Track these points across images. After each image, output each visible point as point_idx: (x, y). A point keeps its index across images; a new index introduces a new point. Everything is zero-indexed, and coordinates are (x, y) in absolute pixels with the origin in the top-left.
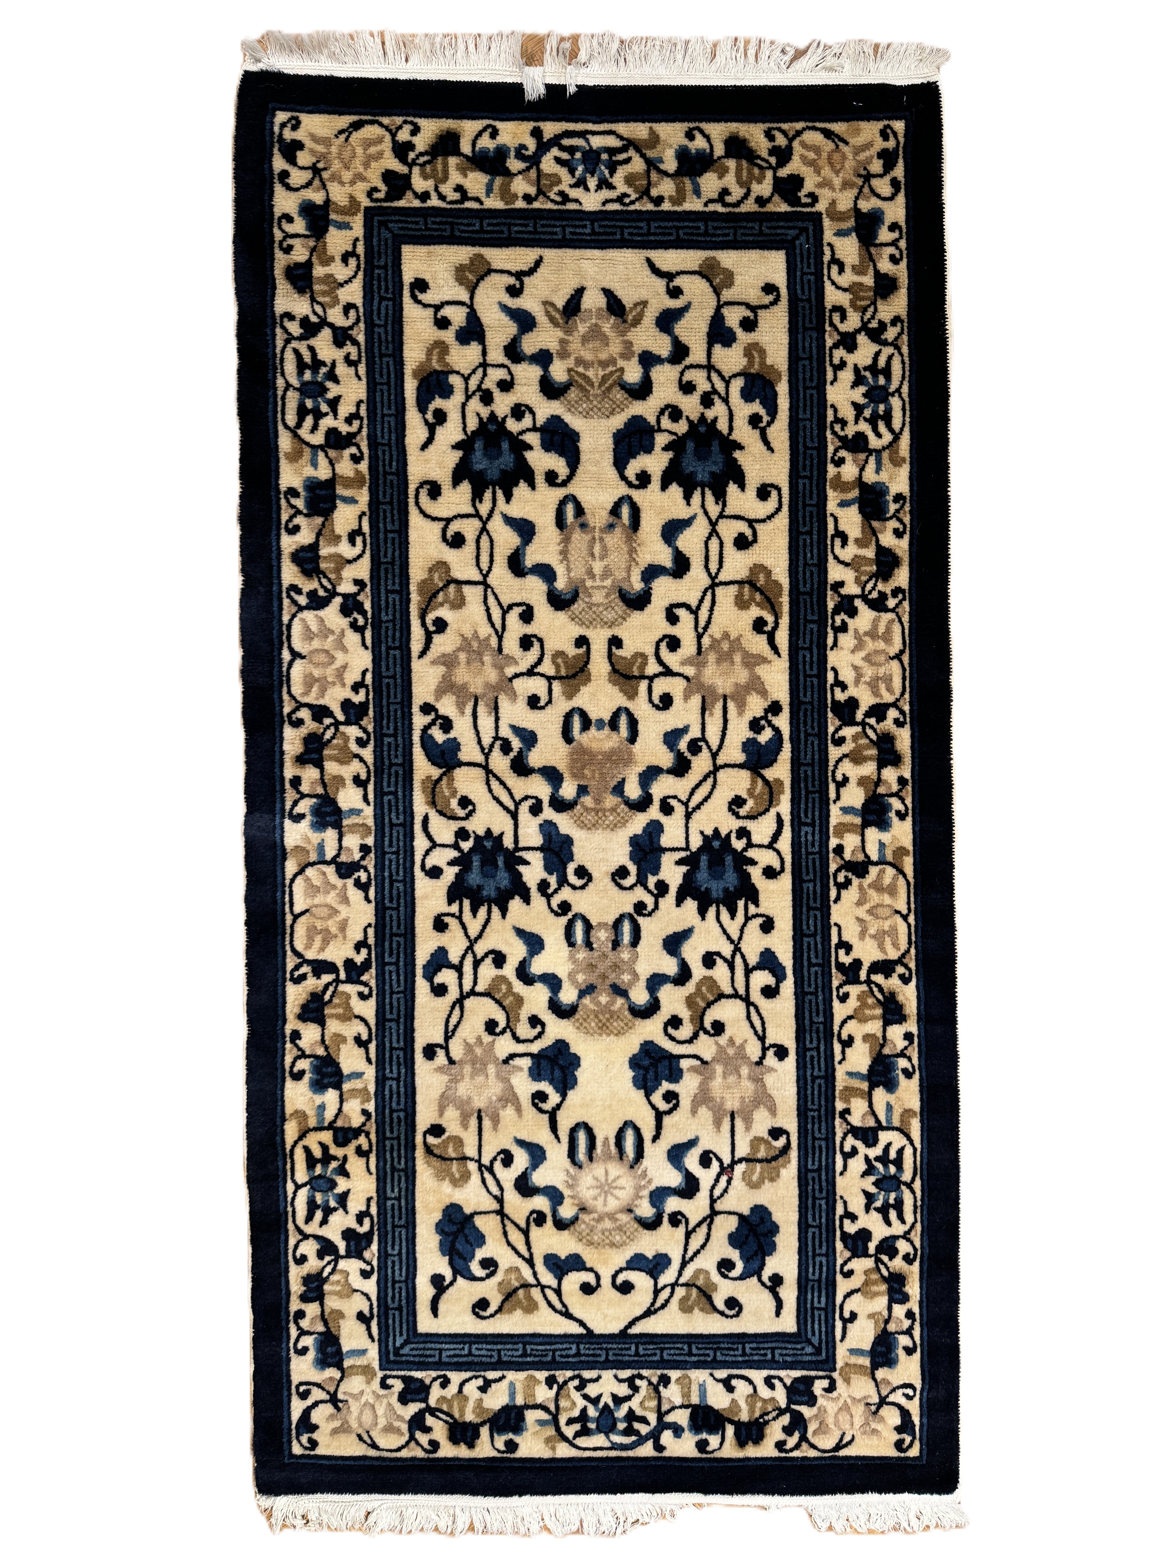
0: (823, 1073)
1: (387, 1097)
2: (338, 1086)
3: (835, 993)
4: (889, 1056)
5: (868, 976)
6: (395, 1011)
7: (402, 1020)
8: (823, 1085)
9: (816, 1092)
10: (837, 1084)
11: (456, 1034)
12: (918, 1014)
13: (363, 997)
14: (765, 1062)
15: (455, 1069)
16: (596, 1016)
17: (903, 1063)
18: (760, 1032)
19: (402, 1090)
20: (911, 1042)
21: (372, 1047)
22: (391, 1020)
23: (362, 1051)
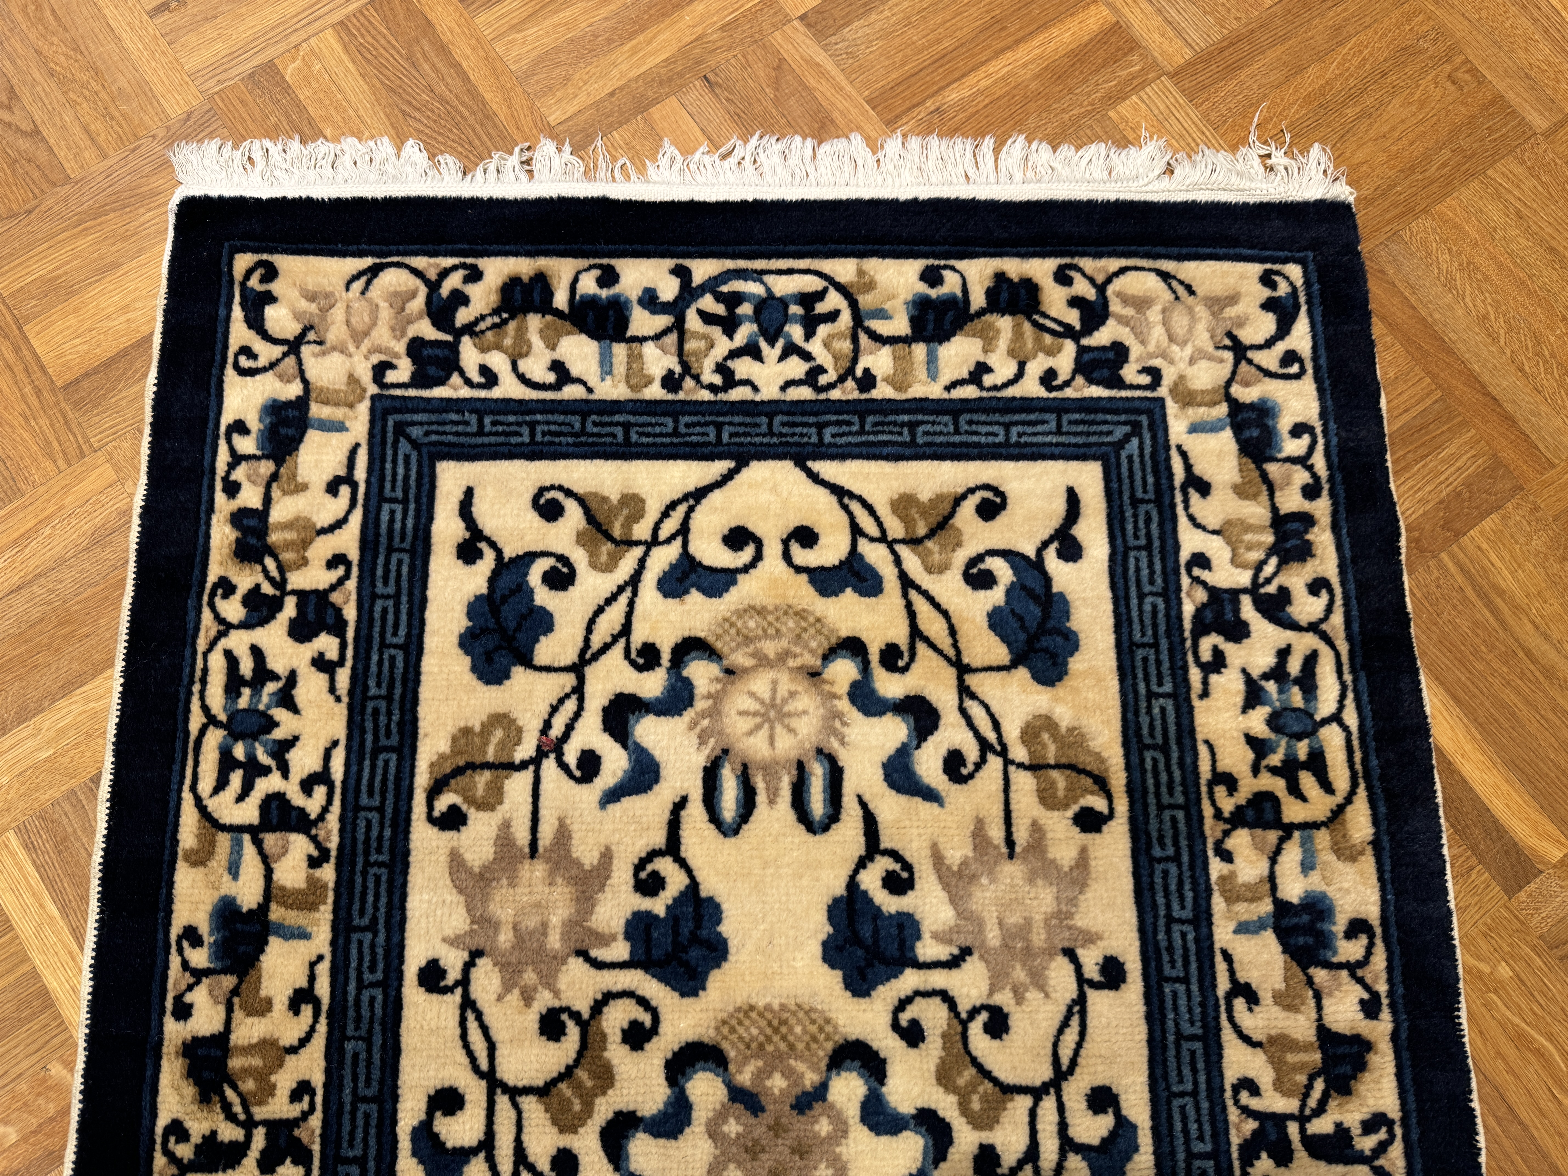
0: (355, 937)
1: (1187, 886)
2: (1282, 907)
3: (319, 1099)
4: (224, 971)
5: (249, 1137)
6: (1186, 1058)
7: (1171, 1038)
8: (355, 913)
9: (370, 899)
10: (329, 916)
11: (1063, 1009)
12: (158, 1057)
13: (1250, 1085)
14: (465, 956)
15: (1063, 940)
16: (792, 1047)
17: (199, 958)
18: (471, 1016)
19: (1161, 900)
20: (178, 999)
21: (1223, 985)
22: (1193, 1038)
23: (1242, 976)
